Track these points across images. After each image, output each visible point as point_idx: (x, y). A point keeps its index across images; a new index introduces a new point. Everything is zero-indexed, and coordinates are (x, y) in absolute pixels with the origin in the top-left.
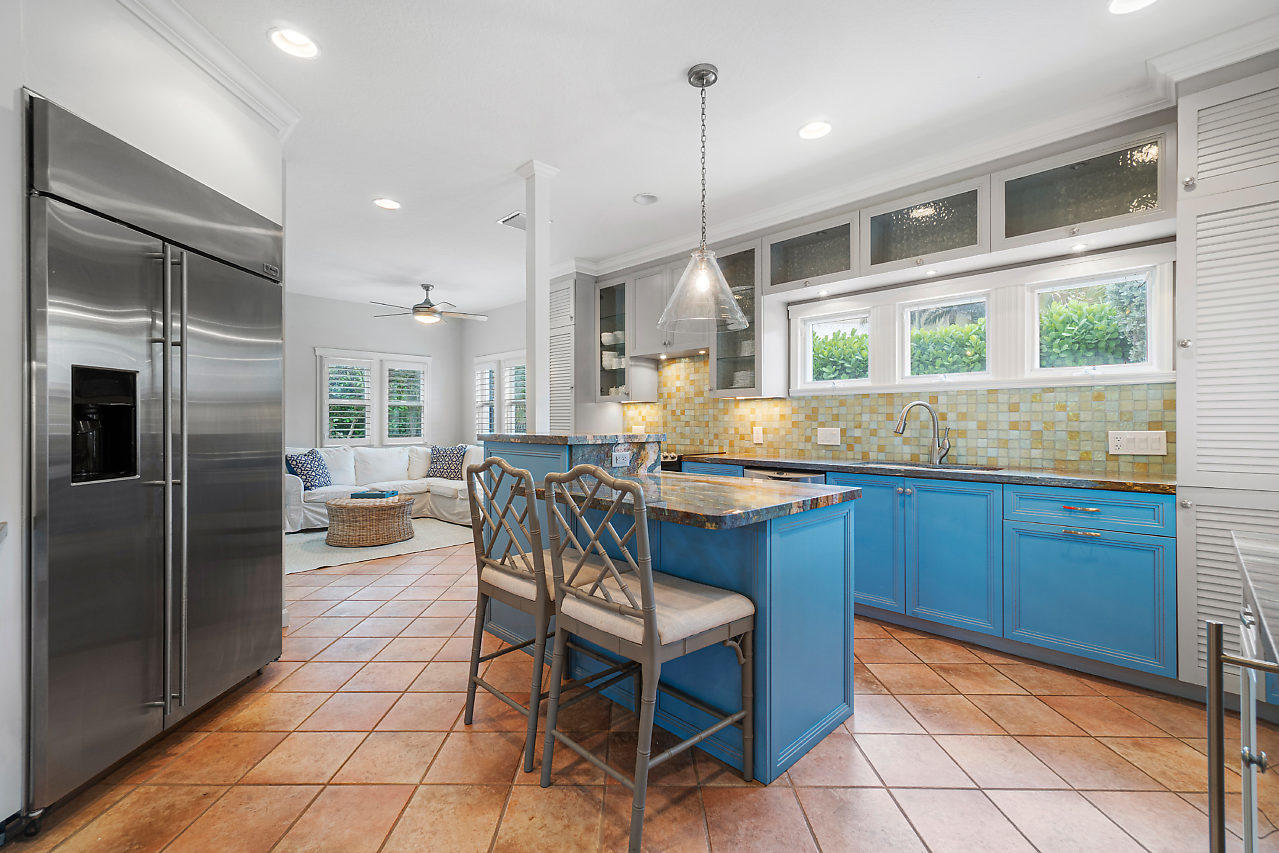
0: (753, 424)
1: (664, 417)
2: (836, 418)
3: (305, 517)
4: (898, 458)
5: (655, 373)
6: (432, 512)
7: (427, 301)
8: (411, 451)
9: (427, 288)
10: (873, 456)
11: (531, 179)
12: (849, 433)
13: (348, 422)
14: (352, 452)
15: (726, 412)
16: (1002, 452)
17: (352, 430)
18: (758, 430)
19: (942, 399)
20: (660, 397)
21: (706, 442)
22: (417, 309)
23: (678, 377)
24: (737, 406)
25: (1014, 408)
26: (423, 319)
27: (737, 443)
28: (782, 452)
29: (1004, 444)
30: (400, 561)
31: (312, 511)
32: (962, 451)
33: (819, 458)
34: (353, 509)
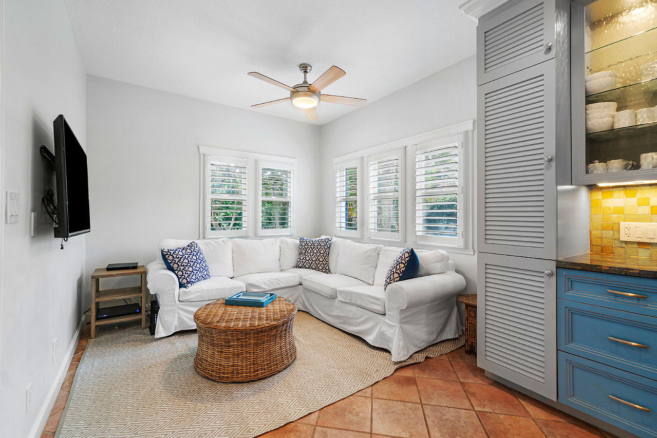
3: (180, 319)
6: (304, 306)
7: (305, 83)
8: (282, 242)
13: (228, 215)
22: (295, 92)
26: (302, 102)
31: (187, 311)
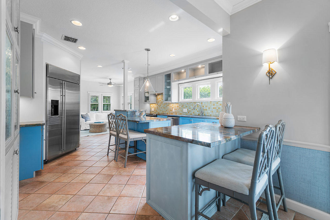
0: (173, 108)
1: (157, 106)
2: (186, 107)
3: (85, 127)
4: (196, 115)
5: (156, 98)
7: (110, 82)
9: (110, 79)
10: (192, 114)
11: (124, 63)
12: (189, 110)
13: (95, 107)
14: (95, 114)
15: (168, 105)
16: (212, 113)
17: (96, 109)
18: (174, 109)
19: (203, 103)
20: (157, 103)
21: (165, 112)
22: (108, 84)
23: (160, 98)
24: (170, 104)
25: (214, 105)
26: (109, 86)
27: (170, 112)
28: (178, 113)
29: (212, 112)
30: (103, 135)
31: (87, 126)
32: (206, 113)
33: (183, 115)
34: (95, 125)
